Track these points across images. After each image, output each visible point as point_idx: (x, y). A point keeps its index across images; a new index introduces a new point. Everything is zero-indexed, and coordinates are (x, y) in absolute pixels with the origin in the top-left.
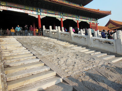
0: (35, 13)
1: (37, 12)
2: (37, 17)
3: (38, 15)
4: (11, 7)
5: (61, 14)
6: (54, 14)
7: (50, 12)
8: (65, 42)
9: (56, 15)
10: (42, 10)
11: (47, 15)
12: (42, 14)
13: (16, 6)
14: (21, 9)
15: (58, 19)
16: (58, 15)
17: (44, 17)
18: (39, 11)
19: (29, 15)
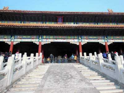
0: (76, 40)
1: (78, 39)
2: (78, 44)
3: (79, 42)
4: (56, 39)
5: (105, 38)
6: (96, 39)
7: (92, 38)
8: (95, 72)
9: (99, 39)
10: (83, 37)
11: (88, 41)
12: (83, 40)
13: (60, 37)
14: (64, 39)
15: (101, 43)
16: (102, 39)
17: (85, 43)
18: (80, 39)
19: (71, 43)
